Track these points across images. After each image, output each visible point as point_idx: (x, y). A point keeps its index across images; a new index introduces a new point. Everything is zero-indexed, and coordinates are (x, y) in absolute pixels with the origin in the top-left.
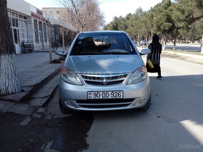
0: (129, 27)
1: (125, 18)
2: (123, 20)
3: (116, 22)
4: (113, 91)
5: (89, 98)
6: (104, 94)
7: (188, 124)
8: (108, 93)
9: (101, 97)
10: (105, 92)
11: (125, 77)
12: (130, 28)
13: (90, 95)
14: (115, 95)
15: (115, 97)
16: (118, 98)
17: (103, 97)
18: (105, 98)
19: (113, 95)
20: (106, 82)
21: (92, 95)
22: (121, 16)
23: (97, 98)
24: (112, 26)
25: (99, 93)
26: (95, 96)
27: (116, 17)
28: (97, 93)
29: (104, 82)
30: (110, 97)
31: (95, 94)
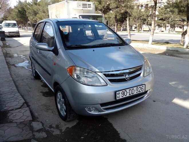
0: (39, 12)
1: (31, 3)
2: (29, 5)
3: (21, 6)
4: (137, 86)
5: (118, 99)
6: (130, 91)
7: (177, 101)
8: (133, 89)
9: (128, 95)
10: (131, 89)
11: (141, 70)
12: (42, 14)
13: (119, 95)
14: (139, 89)
15: (139, 92)
16: (142, 92)
17: (129, 94)
18: (132, 95)
19: (138, 90)
20: (129, 78)
21: (121, 95)
22: (26, 1)
23: (124, 96)
24: (17, 11)
25: (126, 91)
26: (123, 95)
27: (20, 2)
28: (124, 91)
29: (127, 78)
30: (135, 93)
31: (123, 93)
